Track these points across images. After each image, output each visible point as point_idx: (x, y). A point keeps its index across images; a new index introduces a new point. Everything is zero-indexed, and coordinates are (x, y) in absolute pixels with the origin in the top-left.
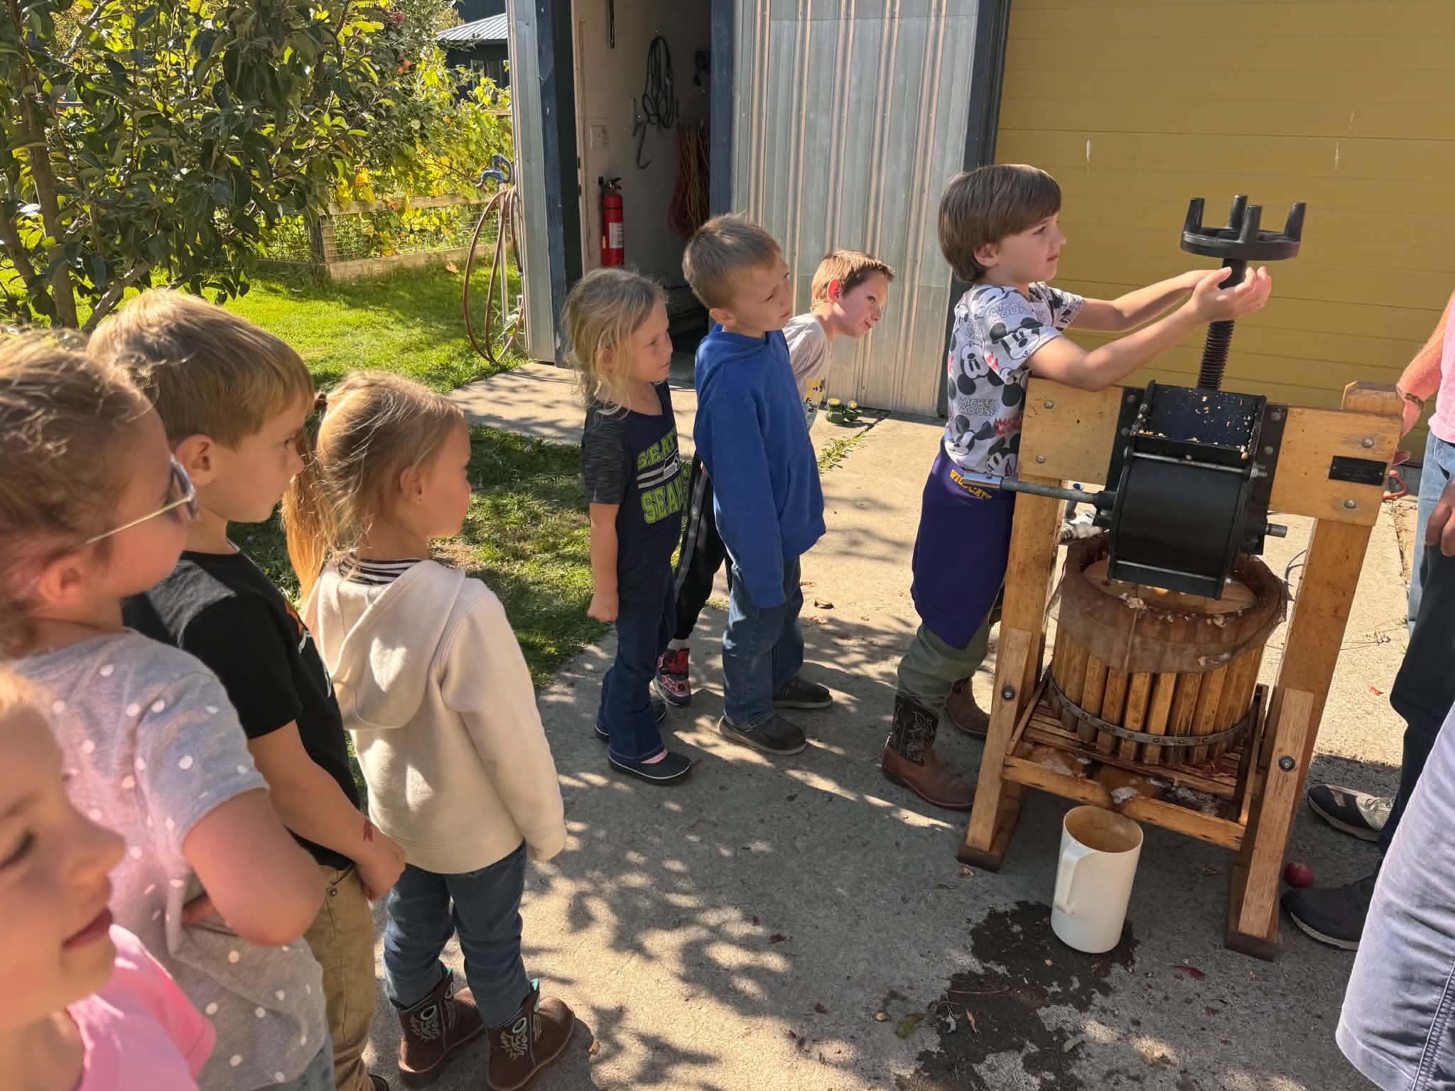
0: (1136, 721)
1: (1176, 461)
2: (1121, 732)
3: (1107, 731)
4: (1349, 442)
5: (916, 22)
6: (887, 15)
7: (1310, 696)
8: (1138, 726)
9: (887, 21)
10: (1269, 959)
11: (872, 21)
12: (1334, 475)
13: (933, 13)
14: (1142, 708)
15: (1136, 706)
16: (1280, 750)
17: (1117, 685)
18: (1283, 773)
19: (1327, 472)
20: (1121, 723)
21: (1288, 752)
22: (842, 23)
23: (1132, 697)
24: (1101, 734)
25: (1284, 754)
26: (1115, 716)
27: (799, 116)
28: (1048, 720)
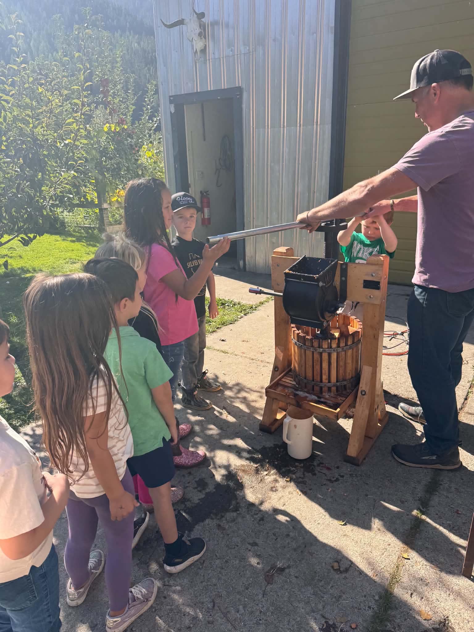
0: (326, 379)
1: (298, 281)
2: (322, 385)
3: (317, 385)
4: (367, 275)
5: (310, 127)
6: (298, 125)
7: (371, 368)
8: (327, 381)
9: (298, 128)
10: (358, 465)
11: (292, 128)
12: (365, 286)
13: (315, 124)
14: (327, 374)
15: (325, 374)
16: (361, 388)
17: (317, 367)
18: (362, 396)
19: (362, 285)
20: (321, 381)
21: (364, 389)
22: (282, 129)
23: (323, 372)
24: (315, 387)
25: (362, 389)
26: (319, 379)
27: (267, 165)
28: (289, 378)
